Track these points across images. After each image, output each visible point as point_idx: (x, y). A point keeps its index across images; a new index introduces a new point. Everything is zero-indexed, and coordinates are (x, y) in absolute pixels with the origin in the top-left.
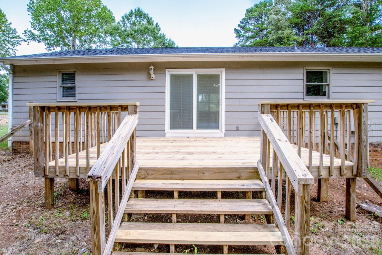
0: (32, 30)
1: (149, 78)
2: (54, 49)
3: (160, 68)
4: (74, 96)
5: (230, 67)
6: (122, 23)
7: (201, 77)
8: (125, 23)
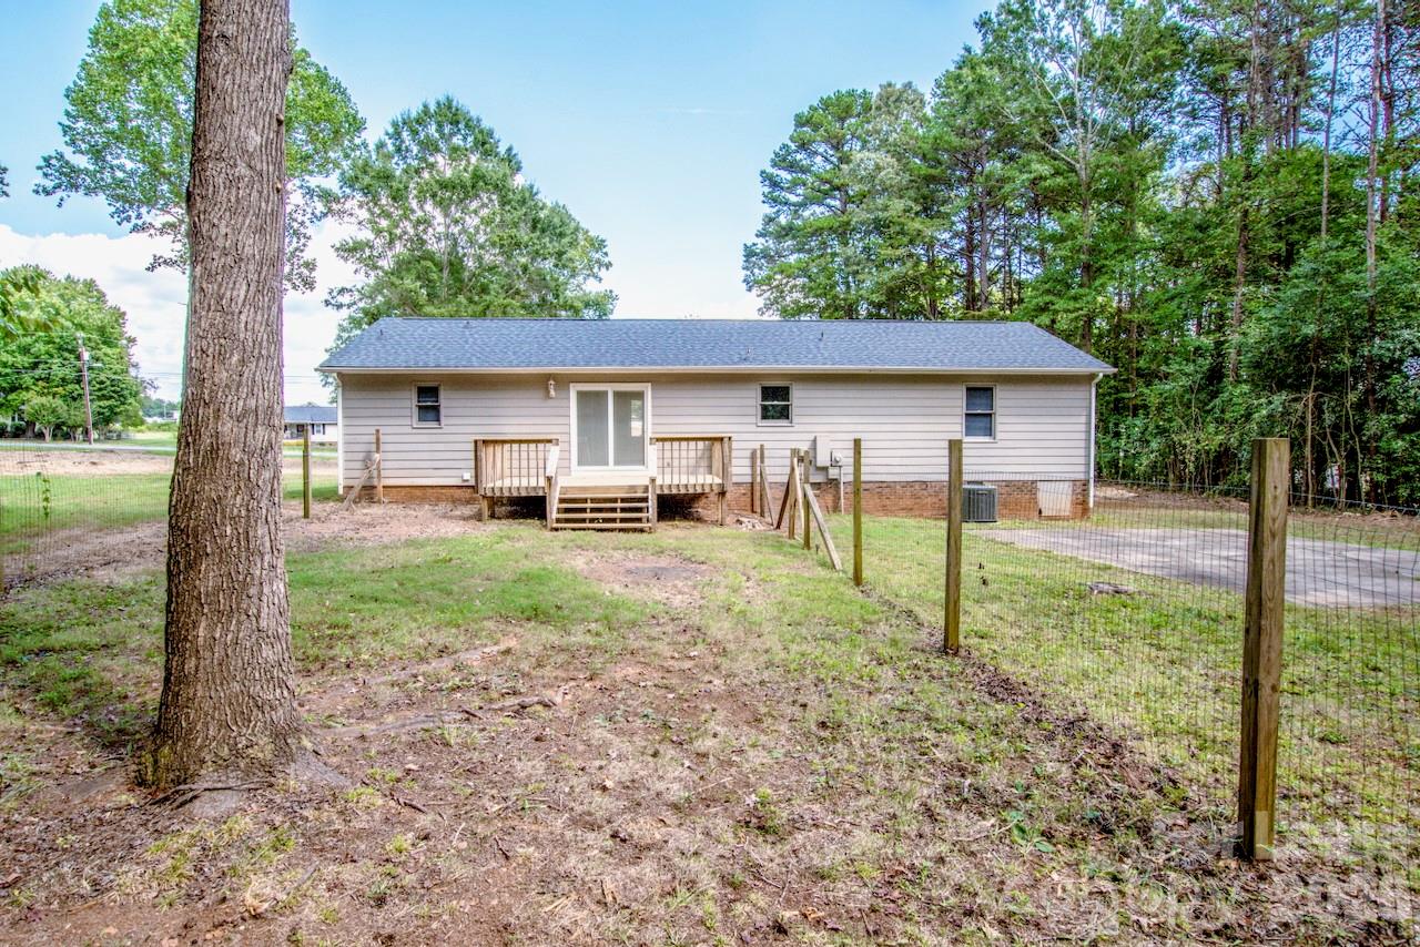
0: (68, 153)
1: (548, 396)
2: (139, 216)
3: (563, 381)
4: (438, 420)
5: (659, 380)
6: (394, 145)
7: (617, 395)
8: (403, 142)
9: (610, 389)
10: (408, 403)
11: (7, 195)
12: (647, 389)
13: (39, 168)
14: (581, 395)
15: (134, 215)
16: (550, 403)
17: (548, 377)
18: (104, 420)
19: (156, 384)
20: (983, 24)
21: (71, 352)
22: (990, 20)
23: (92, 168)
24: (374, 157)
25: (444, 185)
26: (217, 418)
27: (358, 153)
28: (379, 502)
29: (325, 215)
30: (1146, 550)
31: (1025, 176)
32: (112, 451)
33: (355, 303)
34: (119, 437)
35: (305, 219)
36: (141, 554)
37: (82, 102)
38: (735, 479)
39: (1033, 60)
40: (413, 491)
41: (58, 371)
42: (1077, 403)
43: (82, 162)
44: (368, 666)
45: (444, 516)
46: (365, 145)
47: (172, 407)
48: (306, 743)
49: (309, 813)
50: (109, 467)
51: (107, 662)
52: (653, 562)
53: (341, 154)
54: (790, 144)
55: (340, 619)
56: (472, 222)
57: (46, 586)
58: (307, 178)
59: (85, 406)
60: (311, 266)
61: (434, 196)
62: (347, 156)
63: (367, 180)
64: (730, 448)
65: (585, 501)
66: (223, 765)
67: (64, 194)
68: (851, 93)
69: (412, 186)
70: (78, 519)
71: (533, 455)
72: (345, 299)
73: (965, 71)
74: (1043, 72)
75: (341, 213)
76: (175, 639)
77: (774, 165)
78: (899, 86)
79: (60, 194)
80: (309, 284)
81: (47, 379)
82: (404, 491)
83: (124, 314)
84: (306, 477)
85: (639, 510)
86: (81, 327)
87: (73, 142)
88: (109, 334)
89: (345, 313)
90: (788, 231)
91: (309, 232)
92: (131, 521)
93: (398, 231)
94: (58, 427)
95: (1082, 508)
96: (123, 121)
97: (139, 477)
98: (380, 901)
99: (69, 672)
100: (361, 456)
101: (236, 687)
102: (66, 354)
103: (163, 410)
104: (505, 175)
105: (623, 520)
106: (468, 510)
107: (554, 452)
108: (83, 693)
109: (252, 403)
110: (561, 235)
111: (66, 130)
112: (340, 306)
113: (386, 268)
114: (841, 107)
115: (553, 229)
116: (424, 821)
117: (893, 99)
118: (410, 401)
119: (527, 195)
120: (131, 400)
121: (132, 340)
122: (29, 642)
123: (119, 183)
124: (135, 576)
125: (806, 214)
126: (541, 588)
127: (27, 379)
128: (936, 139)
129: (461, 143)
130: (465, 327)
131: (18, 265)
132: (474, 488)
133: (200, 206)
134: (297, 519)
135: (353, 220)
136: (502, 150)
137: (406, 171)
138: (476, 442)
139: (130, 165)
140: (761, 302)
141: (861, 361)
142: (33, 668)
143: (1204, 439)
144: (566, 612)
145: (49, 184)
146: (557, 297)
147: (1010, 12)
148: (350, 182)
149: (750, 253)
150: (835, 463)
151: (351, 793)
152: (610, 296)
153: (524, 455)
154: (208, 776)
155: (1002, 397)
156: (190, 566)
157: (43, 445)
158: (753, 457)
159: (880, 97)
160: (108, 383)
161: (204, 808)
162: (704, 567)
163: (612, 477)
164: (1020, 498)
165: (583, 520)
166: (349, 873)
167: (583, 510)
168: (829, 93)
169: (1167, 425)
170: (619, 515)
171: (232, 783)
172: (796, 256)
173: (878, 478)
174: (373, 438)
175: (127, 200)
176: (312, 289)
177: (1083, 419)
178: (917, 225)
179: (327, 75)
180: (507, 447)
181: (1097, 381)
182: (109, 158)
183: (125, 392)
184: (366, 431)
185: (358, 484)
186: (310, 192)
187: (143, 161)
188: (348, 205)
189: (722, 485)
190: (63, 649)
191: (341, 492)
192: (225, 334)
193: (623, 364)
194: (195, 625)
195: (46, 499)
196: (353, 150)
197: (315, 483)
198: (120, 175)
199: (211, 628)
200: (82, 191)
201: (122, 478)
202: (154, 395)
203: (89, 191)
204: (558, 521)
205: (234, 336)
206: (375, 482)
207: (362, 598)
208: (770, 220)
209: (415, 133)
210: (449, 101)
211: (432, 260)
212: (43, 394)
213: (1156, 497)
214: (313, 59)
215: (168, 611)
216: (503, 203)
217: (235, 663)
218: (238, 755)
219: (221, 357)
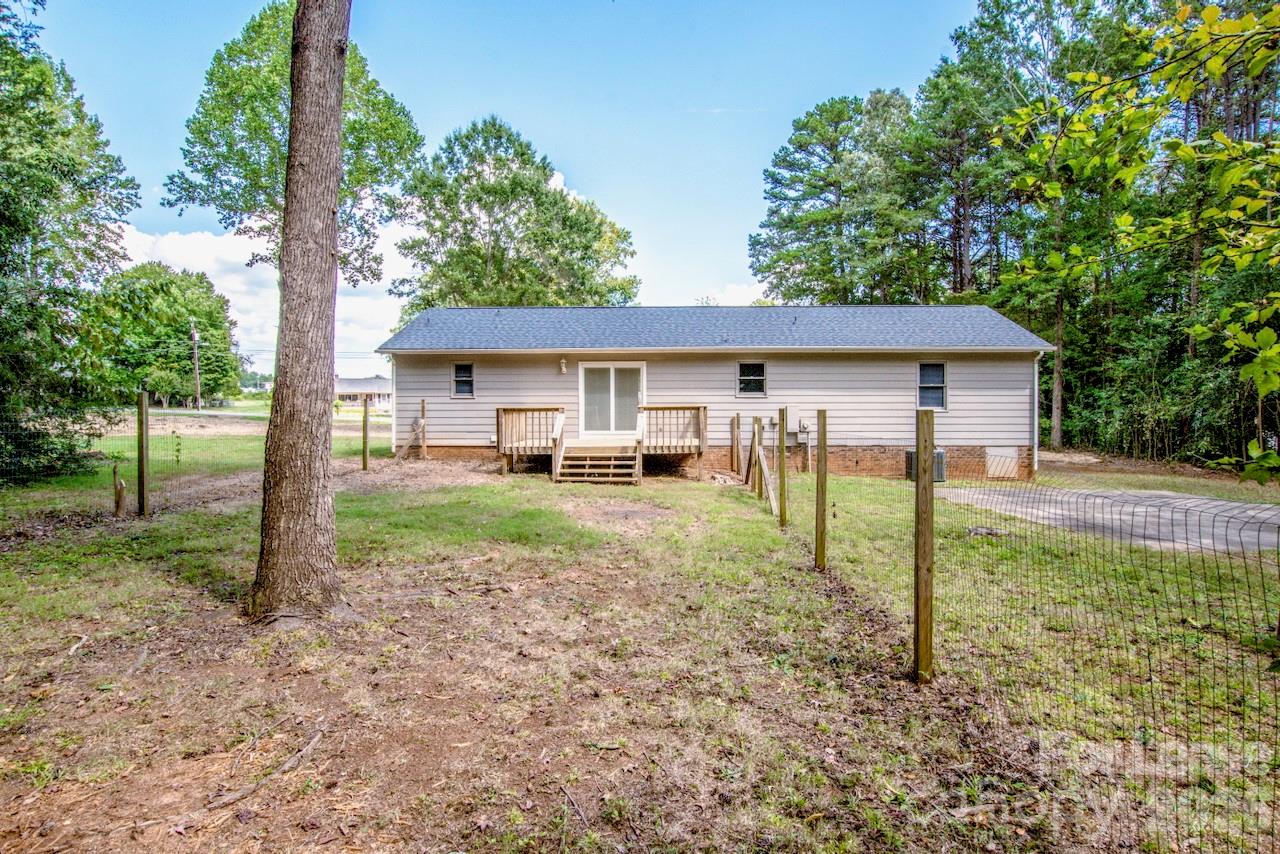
0: (188, 172)
1: (561, 372)
3: (573, 360)
4: (471, 392)
5: (653, 360)
6: (447, 157)
7: (619, 371)
8: (455, 155)
9: (612, 366)
10: (447, 378)
11: (139, 206)
12: (643, 366)
13: (165, 185)
14: (588, 372)
15: (237, 220)
16: (562, 378)
17: (561, 356)
18: (210, 389)
19: (252, 359)
20: (958, 37)
21: (184, 333)
22: (964, 33)
23: (205, 183)
24: (431, 168)
25: (489, 191)
26: (294, 395)
27: (418, 165)
28: (424, 459)
29: (390, 218)
30: (1059, 505)
31: (998, 172)
32: (216, 416)
33: (414, 292)
34: (221, 405)
35: (375, 221)
36: (242, 493)
37: (200, 131)
38: (710, 443)
39: (1007, 66)
40: (452, 450)
41: (175, 349)
42: (1022, 378)
43: (198, 178)
44: (391, 565)
45: (474, 470)
46: (424, 158)
47: (266, 379)
48: (342, 597)
49: (341, 632)
50: (212, 430)
51: (222, 559)
52: (629, 507)
53: (404, 167)
54: (788, 146)
55: (378, 537)
56: (513, 220)
57: (177, 513)
58: (375, 187)
59: (195, 379)
60: (378, 260)
61: (480, 200)
62: (409, 168)
63: (424, 188)
64: (706, 416)
65: (585, 459)
66: (292, 603)
67: (183, 206)
68: (843, 100)
69: (462, 192)
70: (195, 468)
71: (543, 421)
72: (406, 288)
73: (941, 80)
74: (1016, 77)
75: (402, 217)
76: (267, 528)
77: (775, 165)
78: (887, 92)
79: (181, 205)
80: (377, 276)
81: (165, 356)
82: (443, 451)
83: (228, 301)
84: (365, 437)
85: (630, 467)
86: (193, 312)
87: (191, 164)
88: (216, 318)
89: (405, 300)
90: (789, 223)
91: (377, 232)
92: (233, 470)
93: (450, 230)
94: (173, 396)
95: (1027, 469)
96: (230, 146)
97: (237, 438)
98: (374, 671)
99: (198, 563)
100: (410, 421)
101: (302, 558)
102: (181, 336)
103: (258, 381)
104: (539, 182)
105: (615, 475)
106: (493, 466)
107: (560, 419)
108: (206, 575)
109: (315, 386)
110: (587, 230)
111: (186, 153)
112: (401, 295)
113: (439, 262)
114: (836, 113)
115: (581, 226)
116: (405, 640)
117: (881, 105)
118: (450, 376)
119: (558, 197)
120: (232, 373)
121: (234, 324)
122: (170, 546)
123: (226, 195)
124: (238, 508)
125: (806, 207)
126: (530, 522)
127: (150, 356)
128: (917, 139)
129: (503, 154)
130: (497, 315)
131: (146, 262)
132: (497, 448)
133: (287, 268)
134: (358, 470)
135: (412, 221)
136: (538, 159)
137: (456, 180)
138: (498, 410)
139: (235, 180)
140: (765, 286)
141: (826, 341)
142: (175, 560)
143: (1160, 409)
144: (543, 538)
145: (172, 198)
146: (583, 284)
147: (982, 26)
148: (409, 190)
149: (755, 242)
150: (803, 430)
151: (367, 624)
152: (633, 282)
153: (536, 421)
154: (284, 609)
155: (951, 371)
156: (277, 484)
157: (161, 411)
158: (732, 424)
159: (870, 101)
160: (214, 359)
161: (281, 627)
162: (667, 512)
163: (611, 440)
164: (971, 462)
165: (582, 475)
166: (358, 659)
167: (583, 467)
168: (824, 99)
169: (1131, 397)
170: (612, 471)
171: (297, 614)
172: (797, 244)
173: (843, 443)
174: (419, 407)
175: (232, 209)
176: (379, 279)
177: (1027, 392)
178: (900, 216)
179: (393, 101)
180: (529, 414)
181: (1039, 358)
182: (219, 174)
183: (227, 367)
184: (414, 401)
185: (406, 444)
186: (379, 198)
187: (245, 177)
188: (408, 210)
189: (698, 447)
190: (192, 551)
191: (394, 450)
192: (300, 344)
193: (622, 345)
194: (279, 519)
195: (178, 450)
196: (414, 163)
197: (372, 444)
198: (227, 188)
199: (288, 522)
200: (197, 202)
201: (226, 438)
202: (250, 369)
203: (203, 202)
204: (562, 475)
205: (304, 346)
206: (421, 442)
207: (396, 526)
208: (773, 213)
209: (465, 147)
210: (494, 119)
211: (479, 255)
212: (162, 369)
213: (1119, 463)
214: (381, 87)
215: (263, 511)
216: (539, 204)
217: (301, 544)
218: (301, 598)
219: (297, 359)
